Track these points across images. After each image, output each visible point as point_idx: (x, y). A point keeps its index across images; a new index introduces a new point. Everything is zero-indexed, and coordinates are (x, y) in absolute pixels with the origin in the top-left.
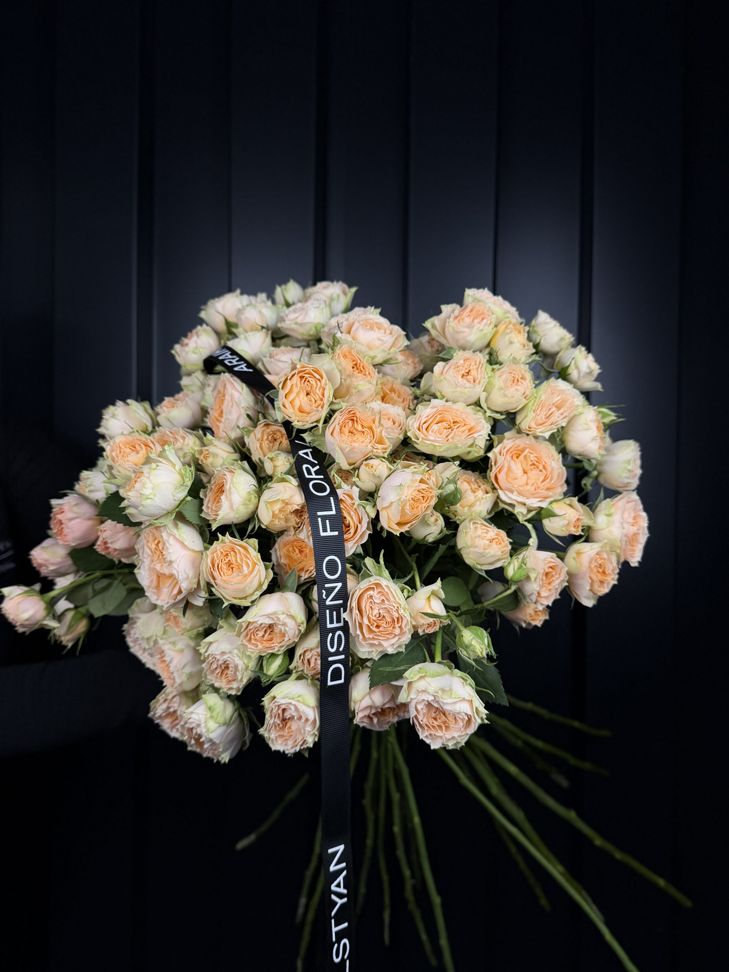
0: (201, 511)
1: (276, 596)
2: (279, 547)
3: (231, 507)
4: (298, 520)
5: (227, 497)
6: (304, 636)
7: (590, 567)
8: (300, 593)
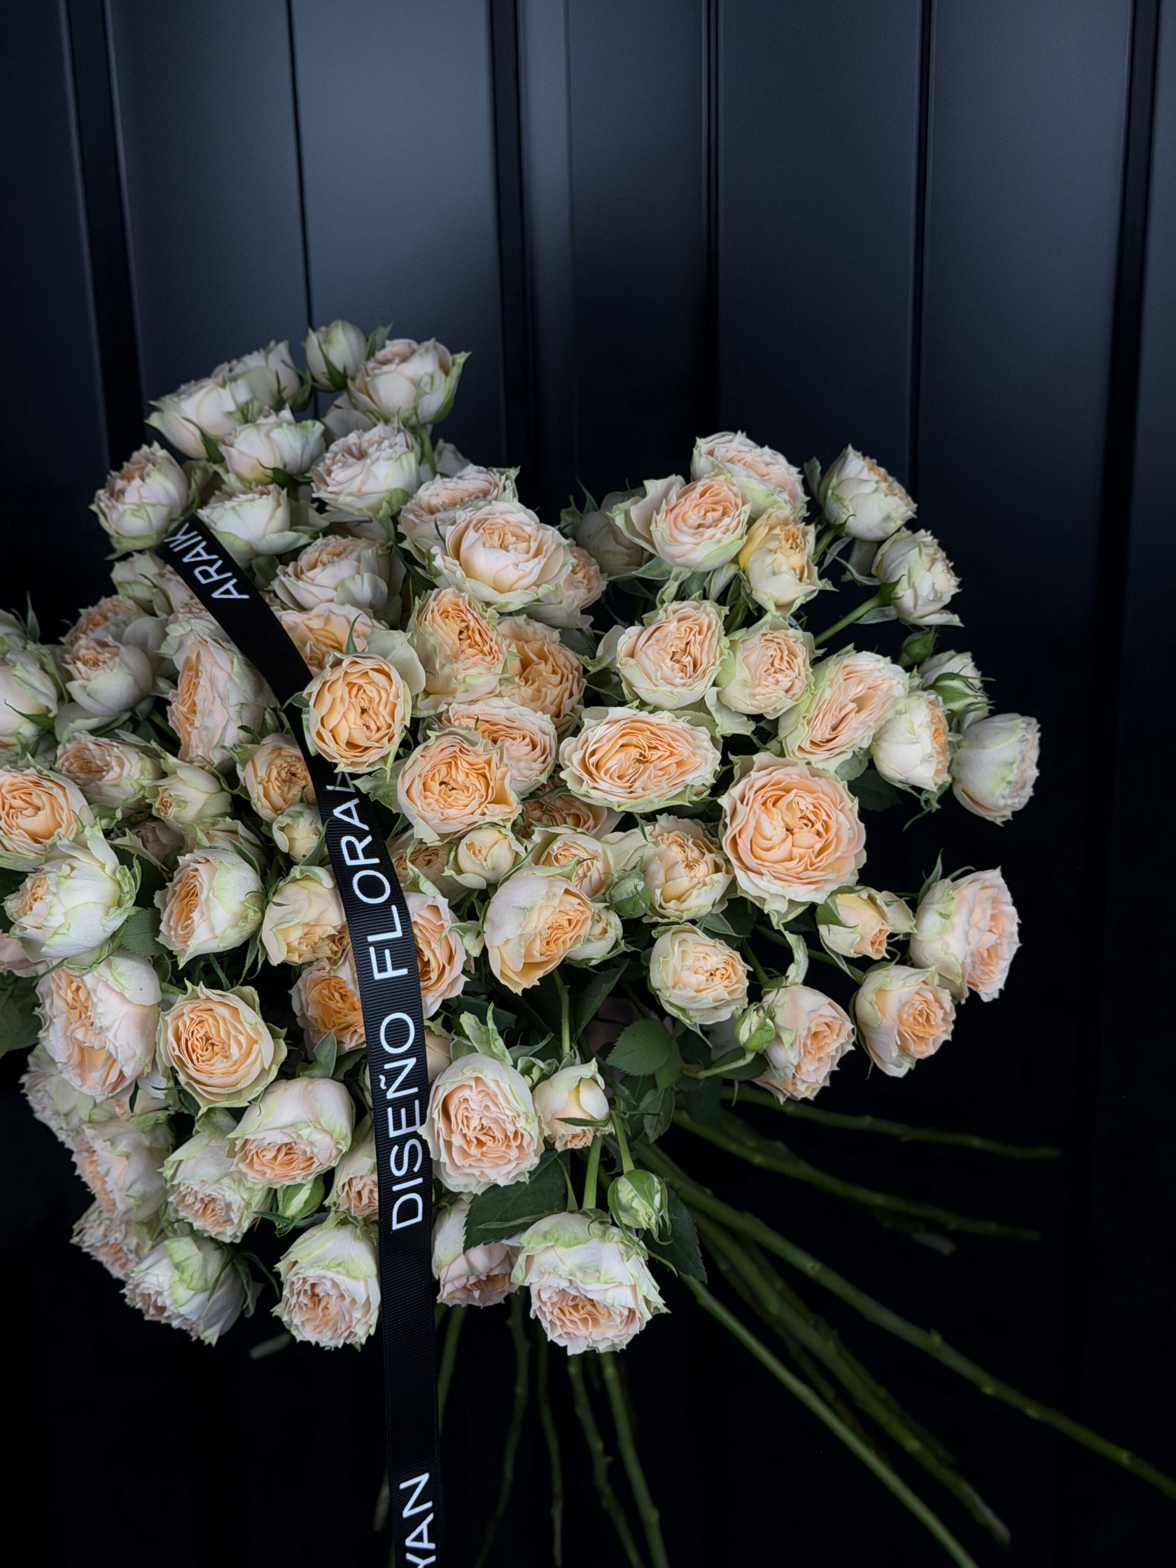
0: (157, 932)
1: (295, 1088)
2: (305, 986)
3: (212, 929)
4: (335, 949)
5: (203, 914)
6: (345, 1157)
7: (900, 1018)
8: (342, 1077)
